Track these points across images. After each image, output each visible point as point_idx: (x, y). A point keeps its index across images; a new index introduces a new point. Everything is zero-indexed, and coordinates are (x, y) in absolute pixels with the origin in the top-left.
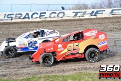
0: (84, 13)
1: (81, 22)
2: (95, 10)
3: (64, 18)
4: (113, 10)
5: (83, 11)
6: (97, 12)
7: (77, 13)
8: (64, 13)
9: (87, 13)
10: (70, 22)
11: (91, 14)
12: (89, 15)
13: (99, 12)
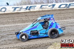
0: (21, 8)
1: (19, 15)
3: (6, 12)
5: (20, 6)
7: (15, 8)
8: (5, 8)
9: (23, 8)
10: (10, 15)
11: (26, 9)
13: (32, 7)
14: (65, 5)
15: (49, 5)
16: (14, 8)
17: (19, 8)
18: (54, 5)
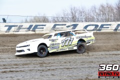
0: (20, 28)
2: (34, 24)
4: (55, 25)
6: (36, 27)
7: (10, 27)
9: (23, 27)
11: (29, 29)
12: (26, 30)
13: (38, 27)
14: (94, 27)
15: (67, 25)
16: (8, 27)
17: (17, 27)
18: (75, 26)
